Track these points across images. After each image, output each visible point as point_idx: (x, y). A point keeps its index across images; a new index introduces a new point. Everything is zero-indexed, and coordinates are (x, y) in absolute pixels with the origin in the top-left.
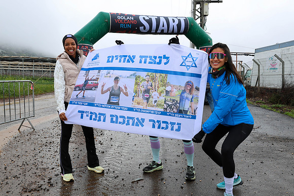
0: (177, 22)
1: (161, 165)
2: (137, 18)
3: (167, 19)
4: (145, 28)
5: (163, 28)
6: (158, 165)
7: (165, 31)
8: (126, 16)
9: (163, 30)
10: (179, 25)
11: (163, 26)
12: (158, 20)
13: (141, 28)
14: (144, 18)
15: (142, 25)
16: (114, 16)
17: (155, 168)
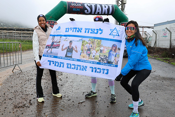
0: (107, 7)
1: (96, 93)
2: (83, 5)
3: (101, 6)
4: (88, 11)
5: (99, 11)
6: (94, 93)
7: (100, 13)
8: (77, 4)
9: (99, 12)
10: (108, 10)
11: (99, 10)
12: (96, 6)
13: (86, 11)
14: (87, 5)
15: (86, 9)
16: (70, 4)
17: (92, 95)
